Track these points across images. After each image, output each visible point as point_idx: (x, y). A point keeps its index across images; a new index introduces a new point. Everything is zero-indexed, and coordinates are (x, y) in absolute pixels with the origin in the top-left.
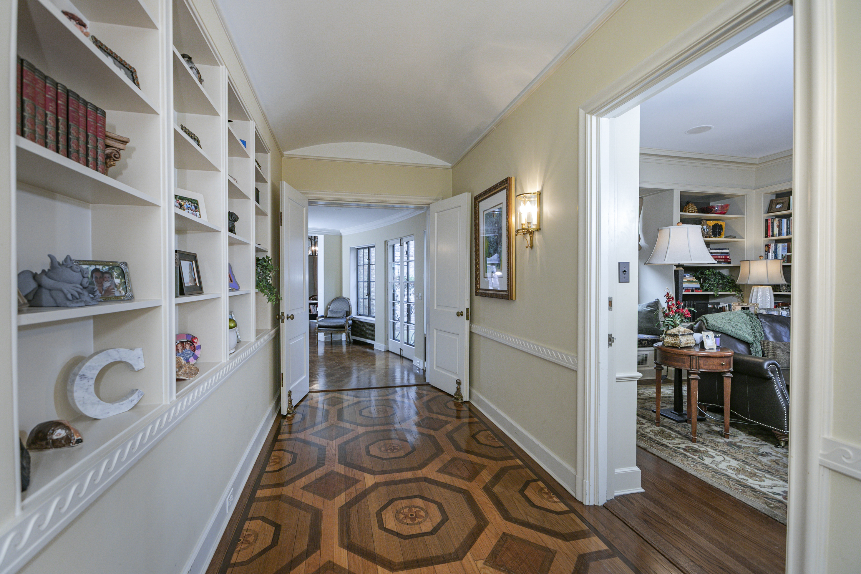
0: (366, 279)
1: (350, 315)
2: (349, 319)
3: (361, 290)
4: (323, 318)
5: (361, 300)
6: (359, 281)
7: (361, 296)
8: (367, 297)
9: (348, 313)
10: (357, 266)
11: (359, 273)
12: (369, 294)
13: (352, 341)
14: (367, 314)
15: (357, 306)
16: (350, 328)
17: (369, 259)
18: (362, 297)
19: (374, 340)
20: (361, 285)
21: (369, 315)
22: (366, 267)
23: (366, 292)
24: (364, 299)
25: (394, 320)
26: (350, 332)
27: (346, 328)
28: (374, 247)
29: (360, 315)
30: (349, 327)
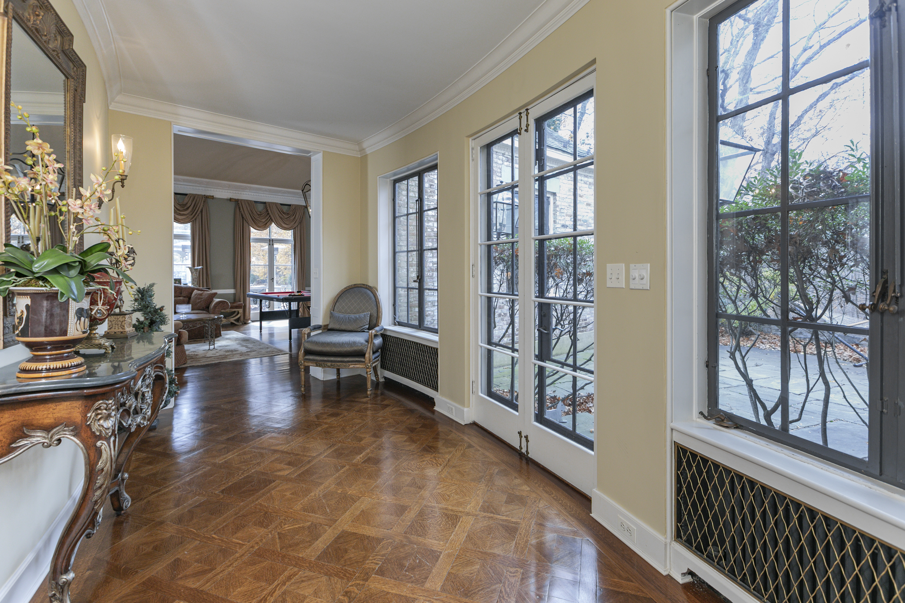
0: (414, 246)
1: (376, 325)
2: (376, 336)
3: (402, 272)
4: (320, 331)
5: (402, 292)
6: (397, 250)
7: (402, 282)
8: (416, 285)
9: (374, 322)
10: (394, 218)
11: (397, 237)
12: (420, 278)
13: (382, 380)
14: (416, 323)
15: (394, 305)
16: (377, 354)
17: (420, 199)
18: (405, 285)
19: (436, 389)
20: (402, 258)
21: (421, 326)
22: (413, 221)
23: (414, 275)
24: (408, 288)
25: (490, 342)
26: (378, 364)
27: (367, 355)
28: (434, 167)
29: (400, 324)
30: (374, 353)
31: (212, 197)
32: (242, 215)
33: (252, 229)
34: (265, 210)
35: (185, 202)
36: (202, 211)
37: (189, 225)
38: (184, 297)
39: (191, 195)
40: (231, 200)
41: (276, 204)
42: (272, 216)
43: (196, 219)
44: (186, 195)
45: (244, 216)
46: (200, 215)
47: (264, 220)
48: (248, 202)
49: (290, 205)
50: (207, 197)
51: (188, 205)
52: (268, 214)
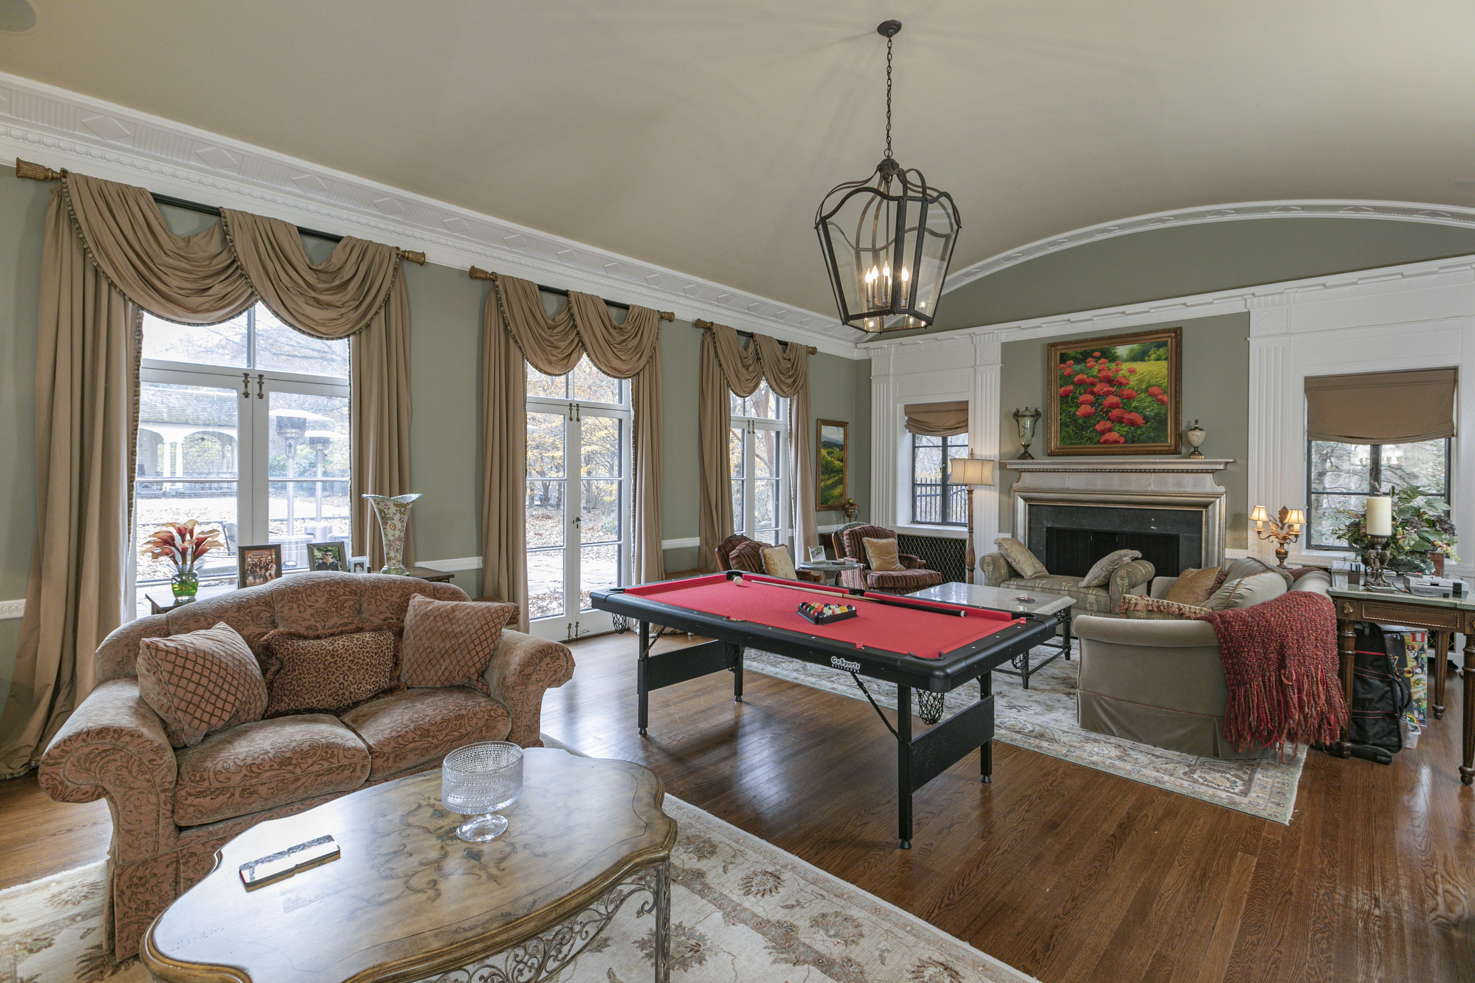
31: (419, 260)
32: (506, 326)
33: (531, 370)
34: (564, 316)
35: (336, 262)
36: (387, 301)
37: (341, 348)
38: (377, 629)
39: (354, 243)
40: (474, 274)
41: (593, 299)
42: (583, 333)
43: (368, 326)
44: (337, 239)
45: (512, 327)
46: (382, 311)
47: (562, 344)
48: (523, 285)
49: (626, 307)
50: (404, 257)
51: (346, 274)
52: (575, 326)
